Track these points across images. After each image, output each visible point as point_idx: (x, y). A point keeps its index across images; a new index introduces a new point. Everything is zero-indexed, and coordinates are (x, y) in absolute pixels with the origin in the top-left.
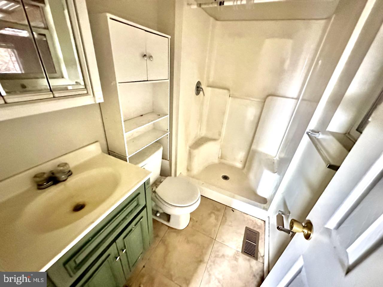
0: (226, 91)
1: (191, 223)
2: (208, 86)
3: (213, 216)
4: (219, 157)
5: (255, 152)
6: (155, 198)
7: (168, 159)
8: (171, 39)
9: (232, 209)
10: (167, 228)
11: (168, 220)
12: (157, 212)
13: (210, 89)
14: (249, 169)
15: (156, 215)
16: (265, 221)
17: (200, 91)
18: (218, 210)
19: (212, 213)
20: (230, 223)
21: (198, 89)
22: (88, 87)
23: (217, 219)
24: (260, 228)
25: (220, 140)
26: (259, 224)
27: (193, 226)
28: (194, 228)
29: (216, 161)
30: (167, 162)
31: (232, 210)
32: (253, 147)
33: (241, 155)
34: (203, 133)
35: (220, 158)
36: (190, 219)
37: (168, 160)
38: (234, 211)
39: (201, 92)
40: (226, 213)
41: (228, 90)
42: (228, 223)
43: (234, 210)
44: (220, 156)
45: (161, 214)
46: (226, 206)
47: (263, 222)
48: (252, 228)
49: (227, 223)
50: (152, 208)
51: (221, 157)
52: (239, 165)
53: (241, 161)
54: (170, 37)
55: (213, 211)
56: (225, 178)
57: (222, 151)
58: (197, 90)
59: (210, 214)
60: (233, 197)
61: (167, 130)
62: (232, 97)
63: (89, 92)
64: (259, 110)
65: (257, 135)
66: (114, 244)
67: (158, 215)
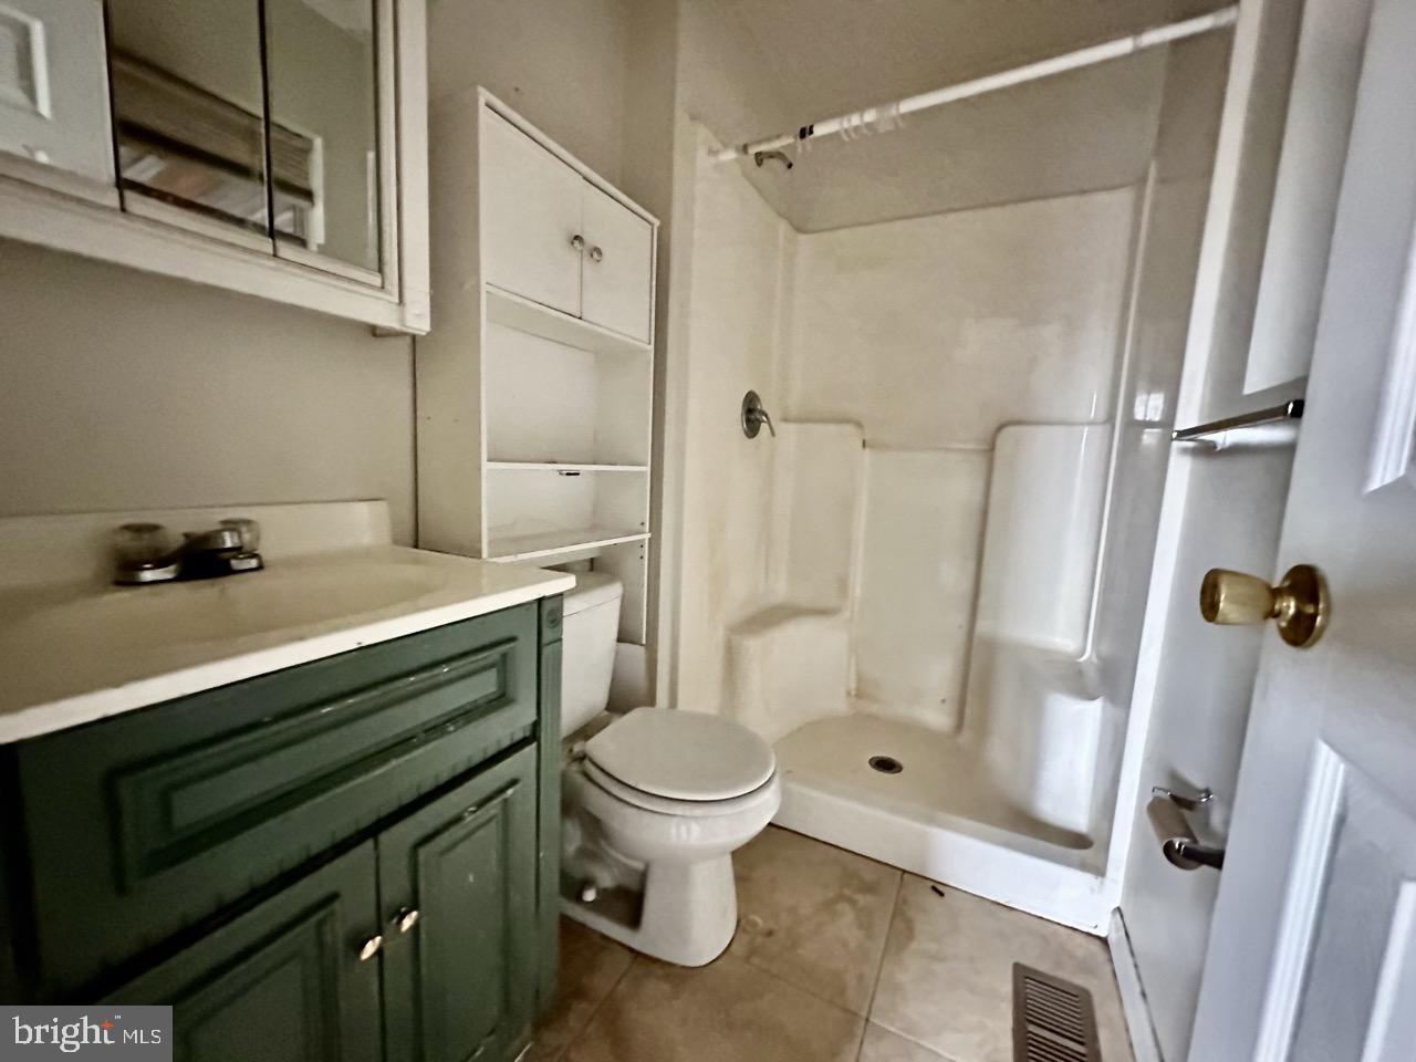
0: (849, 429)
1: (744, 938)
2: (786, 420)
3: (847, 916)
4: (849, 693)
5: (992, 647)
6: (580, 779)
7: (644, 642)
8: (659, 228)
9: (932, 884)
10: (627, 957)
11: (634, 919)
12: (587, 883)
13: (792, 427)
14: (983, 729)
15: (578, 898)
16: (1104, 941)
17: (760, 422)
18: (869, 888)
19: (841, 898)
20: (932, 947)
21: (752, 415)
22: (387, 269)
23: (865, 924)
24: (1086, 967)
25: (847, 614)
26: (1080, 953)
27: (752, 952)
28: (755, 960)
29: (840, 705)
30: (637, 653)
31: (934, 888)
32: (983, 626)
33: (939, 674)
34: (781, 590)
35: (853, 693)
36: (739, 922)
37: (642, 645)
38: (941, 894)
39: (764, 427)
40: (905, 902)
41: (859, 425)
42: (920, 943)
43: (940, 888)
44: (853, 685)
45: (602, 893)
46: (904, 871)
47: (1096, 947)
48: (1043, 967)
49: (914, 945)
50: (562, 861)
51: (858, 689)
52: (937, 717)
53: (943, 701)
54: (657, 223)
55: (847, 892)
56: (885, 765)
57: (857, 664)
58: (748, 421)
59: (829, 906)
60: (931, 821)
61: (643, 524)
62: (872, 447)
63: (388, 286)
64: (980, 485)
65: (987, 577)
66: (370, 843)
67: (590, 896)
